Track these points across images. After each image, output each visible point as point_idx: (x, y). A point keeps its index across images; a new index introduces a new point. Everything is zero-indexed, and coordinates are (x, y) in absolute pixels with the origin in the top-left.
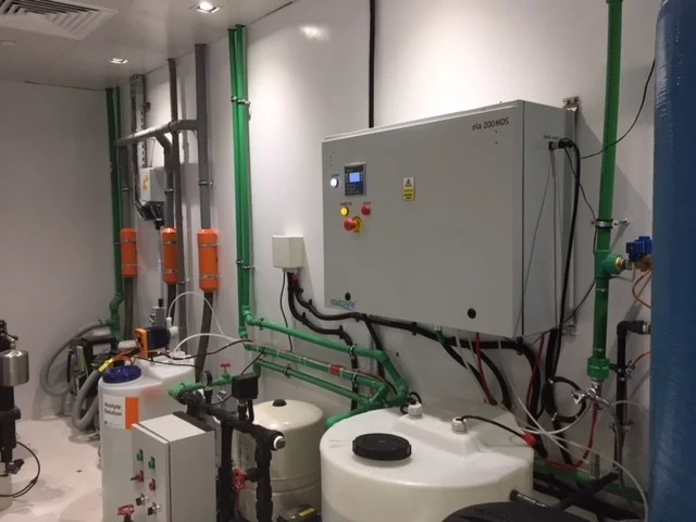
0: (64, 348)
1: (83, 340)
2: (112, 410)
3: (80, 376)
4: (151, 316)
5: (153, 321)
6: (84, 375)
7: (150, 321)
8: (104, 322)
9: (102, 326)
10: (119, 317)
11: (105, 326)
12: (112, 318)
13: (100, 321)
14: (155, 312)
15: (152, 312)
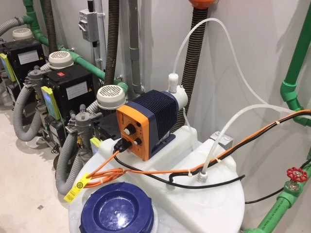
3: (12, 87)
4: (81, 23)
5: (84, 30)
6: (16, 85)
7: (81, 29)
8: (21, 20)
9: (20, 24)
10: (35, 13)
11: (23, 24)
12: (27, 14)
13: (17, 19)
14: (86, 18)
15: (82, 18)
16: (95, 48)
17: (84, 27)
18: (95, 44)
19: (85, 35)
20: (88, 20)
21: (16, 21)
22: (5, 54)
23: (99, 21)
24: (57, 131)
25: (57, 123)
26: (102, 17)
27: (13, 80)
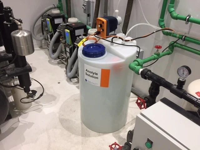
0: (39, 18)
1: (48, 15)
2: (91, 74)
3: (50, 34)
4: (83, 5)
5: (85, 8)
6: (52, 33)
7: (83, 8)
8: (56, 6)
9: (55, 8)
10: (62, 3)
11: (56, 8)
12: (59, 3)
13: (54, 5)
14: (86, 3)
15: (84, 3)
16: (88, 17)
17: (85, 7)
18: (89, 15)
19: (85, 10)
20: (87, 4)
21: (54, 6)
22: (49, 19)
23: (91, 4)
24: (70, 49)
25: (69, 46)
26: (93, 2)
27: (51, 31)
